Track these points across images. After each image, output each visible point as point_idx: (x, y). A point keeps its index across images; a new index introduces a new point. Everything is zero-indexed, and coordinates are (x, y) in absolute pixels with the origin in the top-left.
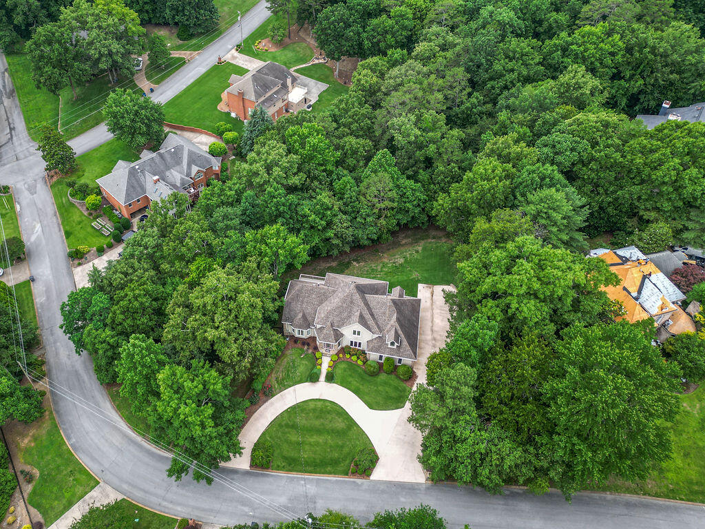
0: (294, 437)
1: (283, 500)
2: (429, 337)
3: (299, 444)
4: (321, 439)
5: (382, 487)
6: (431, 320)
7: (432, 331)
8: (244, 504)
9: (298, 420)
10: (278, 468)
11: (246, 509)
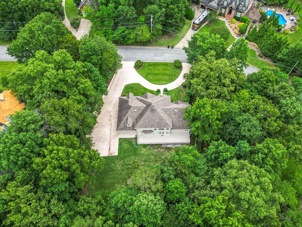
0: (168, 72)
1: (166, 55)
2: (113, 120)
3: (164, 70)
4: (157, 72)
5: (132, 60)
6: (112, 131)
7: (111, 125)
8: (179, 54)
9: (168, 77)
10: (171, 63)
11: (177, 52)
